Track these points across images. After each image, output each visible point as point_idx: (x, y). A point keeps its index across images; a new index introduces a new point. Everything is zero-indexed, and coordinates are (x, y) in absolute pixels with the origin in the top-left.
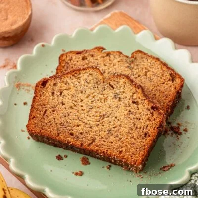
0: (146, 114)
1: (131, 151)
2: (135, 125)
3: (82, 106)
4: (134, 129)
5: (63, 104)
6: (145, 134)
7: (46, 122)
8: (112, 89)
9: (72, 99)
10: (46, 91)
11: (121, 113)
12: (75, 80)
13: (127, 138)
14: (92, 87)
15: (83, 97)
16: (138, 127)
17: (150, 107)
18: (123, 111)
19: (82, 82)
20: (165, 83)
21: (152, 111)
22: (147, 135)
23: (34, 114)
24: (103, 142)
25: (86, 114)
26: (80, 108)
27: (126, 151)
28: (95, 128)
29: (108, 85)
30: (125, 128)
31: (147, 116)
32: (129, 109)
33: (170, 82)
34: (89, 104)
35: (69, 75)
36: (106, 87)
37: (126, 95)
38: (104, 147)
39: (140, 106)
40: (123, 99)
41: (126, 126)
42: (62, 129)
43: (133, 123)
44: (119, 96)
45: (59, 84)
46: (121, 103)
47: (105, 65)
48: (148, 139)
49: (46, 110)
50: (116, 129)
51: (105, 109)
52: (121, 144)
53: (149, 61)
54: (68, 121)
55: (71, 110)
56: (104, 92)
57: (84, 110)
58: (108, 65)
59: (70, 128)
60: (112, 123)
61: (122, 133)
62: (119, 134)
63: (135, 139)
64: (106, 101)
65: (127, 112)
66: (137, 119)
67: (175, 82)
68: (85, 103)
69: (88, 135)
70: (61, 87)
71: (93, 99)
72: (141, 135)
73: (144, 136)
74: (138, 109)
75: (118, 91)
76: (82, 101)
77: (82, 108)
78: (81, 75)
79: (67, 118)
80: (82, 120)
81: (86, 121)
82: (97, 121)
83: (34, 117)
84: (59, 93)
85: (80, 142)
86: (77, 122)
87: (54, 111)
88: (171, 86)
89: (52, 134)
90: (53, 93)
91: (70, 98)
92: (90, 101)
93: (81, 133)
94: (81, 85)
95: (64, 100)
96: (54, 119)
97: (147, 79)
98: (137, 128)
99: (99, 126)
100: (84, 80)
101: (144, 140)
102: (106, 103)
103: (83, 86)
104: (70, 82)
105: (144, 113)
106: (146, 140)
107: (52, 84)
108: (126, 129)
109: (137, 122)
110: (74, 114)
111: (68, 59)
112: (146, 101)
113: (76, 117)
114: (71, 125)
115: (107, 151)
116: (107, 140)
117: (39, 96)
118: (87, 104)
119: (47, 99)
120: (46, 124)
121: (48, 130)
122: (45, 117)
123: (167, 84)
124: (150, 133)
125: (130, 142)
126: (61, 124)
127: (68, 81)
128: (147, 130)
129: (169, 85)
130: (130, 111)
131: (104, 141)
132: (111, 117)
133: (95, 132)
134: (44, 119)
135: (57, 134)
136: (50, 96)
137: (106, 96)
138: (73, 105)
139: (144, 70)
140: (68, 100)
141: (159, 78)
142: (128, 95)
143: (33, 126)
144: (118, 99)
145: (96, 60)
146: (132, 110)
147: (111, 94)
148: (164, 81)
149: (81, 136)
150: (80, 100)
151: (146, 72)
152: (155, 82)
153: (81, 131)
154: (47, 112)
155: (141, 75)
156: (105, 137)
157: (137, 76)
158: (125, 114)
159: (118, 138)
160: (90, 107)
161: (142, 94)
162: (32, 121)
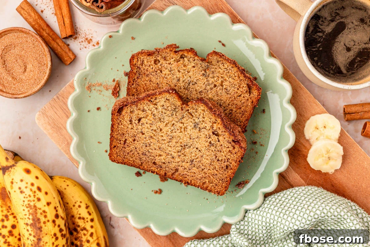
0: (227, 147)
1: (214, 182)
2: (216, 157)
3: (162, 136)
4: (216, 161)
5: (143, 134)
6: (227, 167)
7: (128, 151)
8: (191, 117)
9: (151, 128)
10: (123, 119)
11: (202, 144)
12: (152, 106)
13: (209, 169)
14: (170, 115)
15: (162, 125)
16: (220, 159)
17: (230, 140)
18: (204, 143)
19: (160, 108)
20: (242, 96)
21: (233, 144)
22: (229, 168)
23: (114, 144)
24: (185, 173)
25: (167, 145)
26: (160, 138)
27: (209, 182)
28: (177, 159)
29: (187, 113)
30: (207, 159)
31: (228, 149)
32: (209, 140)
33: (247, 95)
34: (168, 133)
35: (146, 102)
36: (185, 115)
37: (206, 125)
38: (187, 177)
39: (221, 138)
40: (203, 130)
41: (207, 157)
42: (144, 159)
43: (215, 155)
44: (199, 126)
45: (136, 112)
46: (201, 134)
47: (179, 71)
48: (230, 172)
49: (126, 140)
50: (198, 160)
51: (185, 140)
52: (204, 175)
53: (226, 66)
54: (150, 150)
55: (151, 140)
56: (183, 121)
57: (165, 140)
58: (182, 71)
59: (152, 158)
60: (193, 155)
61: (204, 164)
62: (201, 165)
63: (217, 171)
64: (186, 130)
65: (208, 143)
66: (218, 151)
67: (252, 95)
68: (165, 133)
69: (171, 165)
70: (138, 114)
71: (172, 128)
72: (222, 167)
73: (225, 168)
74: (219, 141)
75: (197, 120)
76: (161, 130)
77: (163, 138)
78: (158, 100)
79: (148, 148)
80: (163, 150)
81: (167, 151)
82: (178, 152)
83: (115, 147)
84: (137, 122)
85: (164, 172)
86: (159, 152)
87: (134, 140)
88: (248, 100)
89: (136, 163)
90: (131, 121)
91: (149, 127)
92: (170, 130)
93: (164, 163)
94: (159, 112)
95: (143, 130)
96: (136, 148)
97: (224, 91)
98: (218, 160)
99: (181, 157)
100: (161, 106)
101: (226, 172)
102: (186, 133)
103: (160, 112)
104: (147, 109)
105: (225, 145)
106: (228, 172)
107: (129, 111)
108: (208, 161)
109: (219, 154)
110: (155, 144)
111: (139, 63)
112: (226, 134)
113: (157, 148)
114: (153, 154)
115: (191, 181)
116: (190, 171)
117: (117, 125)
118: (167, 134)
119: (126, 128)
120: (128, 153)
121: (131, 159)
122: (126, 146)
123: (244, 97)
124: (232, 167)
125: (212, 174)
126: (142, 154)
127: (145, 108)
128: (228, 163)
129: (246, 98)
130: (210, 143)
131: (187, 171)
132: (192, 147)
133: (178, 162)
134: (125, 148)
135: (140, 163)
136: (129, 125)
137: (185, 125)
138: (152, 135)
139: (220, 80)
140: (147, 130)
141: (236, 90)
142: (208, 126)
143: (115, 156)
144: (198, 129)
145: (170, 64)
146: (212, 142)
147: (191, 124)
148: (241, 93)
149: (164, 166)
150: (159, 130)
151: (222, 82)
152: (232, 94)
153: (163, 161)
154: (127, 142)
155: (217, 85)
156: (188, 168)
157: (213, 86)
158: (206, 145)
159: (200, 169)
160: (170, 137)
161: (222, 125)
162: (113, 151)
